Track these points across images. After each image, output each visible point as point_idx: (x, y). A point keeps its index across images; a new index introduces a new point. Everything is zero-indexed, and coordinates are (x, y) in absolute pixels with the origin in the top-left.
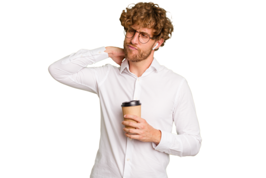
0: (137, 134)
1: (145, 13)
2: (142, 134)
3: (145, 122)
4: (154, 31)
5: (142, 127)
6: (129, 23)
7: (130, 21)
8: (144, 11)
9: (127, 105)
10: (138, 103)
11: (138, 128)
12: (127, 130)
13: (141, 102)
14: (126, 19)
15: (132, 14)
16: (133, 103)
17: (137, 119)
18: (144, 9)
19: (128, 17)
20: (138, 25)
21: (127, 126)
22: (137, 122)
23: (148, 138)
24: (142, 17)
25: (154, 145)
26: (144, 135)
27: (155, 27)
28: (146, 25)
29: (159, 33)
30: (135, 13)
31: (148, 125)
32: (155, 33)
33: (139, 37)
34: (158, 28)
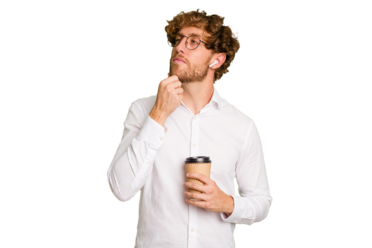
0: (202, 200)
2: (209, 200)
3: (215, 184)
5: (210, 190)
10: (207, 160)
11: (205, 193)
12: (189, 194)
13: (211, 159)
16: (201, 160)
17: (204, 180)
21: (190, 189)
22: (204, 183)
26: (211, 202)
31: (219, 189)
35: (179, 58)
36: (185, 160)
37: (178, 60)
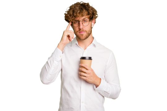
1: (79, 9)
4: (89, 16)
5: (89, 73)
6: (73, 18)
7: (72, 17)
8: (78, 8)
9: (83, 58)
10: (90, 58)
11: (86, 73)
13: (92, 58)
14: (70, 17)
15: (72, 13)
17: (87, 68)
18: (77, 7)
19: (70, 15)
20: (78, 17)
23: (92, 81)
24: (79, 12)
25: (95, 87)
26: (89, 78)
27: (88, 14)
28: (83, 15)
29: (92, 16)
30: (73, 12)
32: (90, 17)
33: (82, 23)
34: (90, 14)
35: (82, 31)
36: (80, 57)
37: (82, 32)
